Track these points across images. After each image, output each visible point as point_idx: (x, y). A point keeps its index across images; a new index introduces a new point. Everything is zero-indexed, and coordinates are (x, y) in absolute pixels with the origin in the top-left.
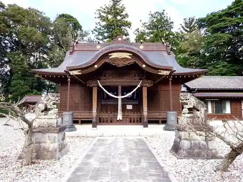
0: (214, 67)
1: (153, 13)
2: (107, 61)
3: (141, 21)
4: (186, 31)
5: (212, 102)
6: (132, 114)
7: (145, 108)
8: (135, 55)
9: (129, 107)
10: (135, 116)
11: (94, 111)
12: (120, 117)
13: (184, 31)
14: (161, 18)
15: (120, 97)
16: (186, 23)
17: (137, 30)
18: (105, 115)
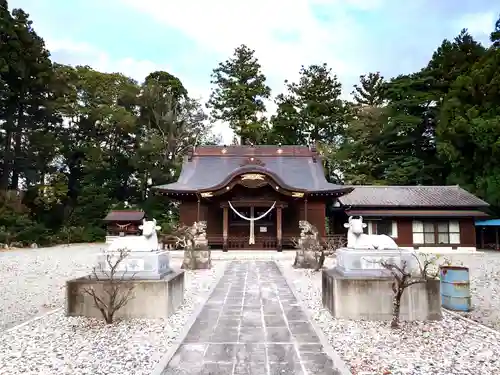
0: (399, 165)
1: (307, 68)
2: (239, 182)
3: (286, 81)
4: (365, 96)
5: (373, 222)
6: (266, 238)
7: (279, 232)
8: (268, 177)
9: (263, 229)
10: (270, 239)
11: (225, 234)
12: (252, 241)
13: (361, 97)
14: (321, 77)
15: (252, 220)
16: (364, 83)
17: (281, 97)
18: (235, 239)
